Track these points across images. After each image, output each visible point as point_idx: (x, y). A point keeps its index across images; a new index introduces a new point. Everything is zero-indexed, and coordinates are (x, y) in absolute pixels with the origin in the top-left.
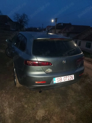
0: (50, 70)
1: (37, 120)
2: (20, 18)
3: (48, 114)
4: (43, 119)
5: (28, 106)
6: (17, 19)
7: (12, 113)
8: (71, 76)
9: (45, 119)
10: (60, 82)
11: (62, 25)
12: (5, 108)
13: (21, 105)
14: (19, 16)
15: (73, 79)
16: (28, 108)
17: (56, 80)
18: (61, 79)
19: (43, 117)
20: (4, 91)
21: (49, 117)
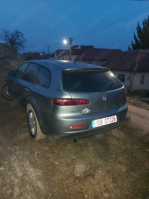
0: (87, 111)
1: (78, 177)
2: (10, 37)
3: (90, 168)
4: (84, 175)
5: (60, 162)
6: (5, 38)
7: (39, 174)
8: (113, 117)
9: (88, 175)
10: (100, 125)
11: (80, 48)
12: (27, 168)
13: (48, 162)
14: (8, 34)
15: (116, 121)
16: (61, 164)
17: (96, 124)
18: (101, 121)
19: (84, 172)
20: (18, 148)
21: (92, 172)
